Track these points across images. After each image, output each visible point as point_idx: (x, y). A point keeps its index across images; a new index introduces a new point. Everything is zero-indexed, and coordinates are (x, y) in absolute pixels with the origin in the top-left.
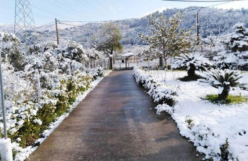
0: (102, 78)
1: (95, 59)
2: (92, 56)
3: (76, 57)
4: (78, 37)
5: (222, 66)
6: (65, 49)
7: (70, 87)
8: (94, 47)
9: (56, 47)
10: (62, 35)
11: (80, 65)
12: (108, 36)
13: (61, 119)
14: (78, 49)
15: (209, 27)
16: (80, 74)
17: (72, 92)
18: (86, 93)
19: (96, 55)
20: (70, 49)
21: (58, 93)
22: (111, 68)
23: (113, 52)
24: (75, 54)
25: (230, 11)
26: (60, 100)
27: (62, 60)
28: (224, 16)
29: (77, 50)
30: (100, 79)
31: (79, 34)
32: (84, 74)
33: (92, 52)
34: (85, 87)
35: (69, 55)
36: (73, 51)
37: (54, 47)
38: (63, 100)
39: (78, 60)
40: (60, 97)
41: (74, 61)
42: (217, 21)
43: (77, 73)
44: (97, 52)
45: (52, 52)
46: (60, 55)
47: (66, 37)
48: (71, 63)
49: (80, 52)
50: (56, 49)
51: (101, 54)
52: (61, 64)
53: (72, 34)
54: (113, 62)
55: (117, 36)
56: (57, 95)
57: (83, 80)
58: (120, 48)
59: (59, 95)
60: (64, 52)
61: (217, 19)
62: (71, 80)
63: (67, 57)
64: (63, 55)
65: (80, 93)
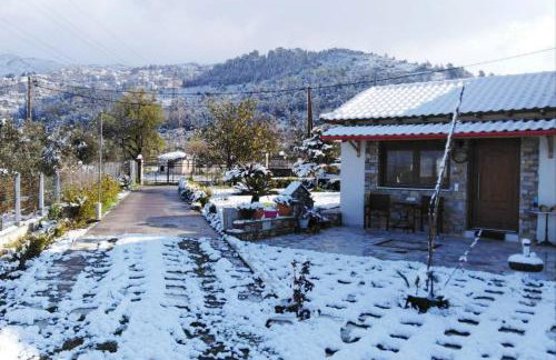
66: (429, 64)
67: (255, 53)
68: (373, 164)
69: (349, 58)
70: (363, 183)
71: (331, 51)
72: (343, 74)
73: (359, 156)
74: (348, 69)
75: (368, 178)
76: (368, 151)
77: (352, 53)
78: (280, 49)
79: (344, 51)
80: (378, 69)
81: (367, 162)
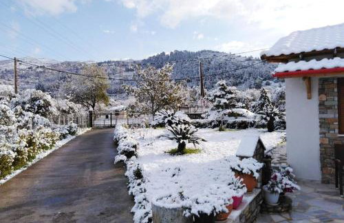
0: (74, 137)
1: (69, 113)
2: (64, 109)
3: (41, 111)
4: (48, 80)
5: (213, 123)
6: (26, 99)
7: (30, 143)
8: (67, 98)
9: (14, 97)
10: (22, 77)
11: (46, 120)
12: (89, 84)
13: (18, 172)
14: (44, 100)
15: (226, 77)
16: (44, 131)
17: (32, 147)
18: (49, 152)
19: (71, 108)
20: (34, 100)
21: (16, 148)
22: (91, 125)
23: (96, 104)
24: (40, 107)
25: (249, 59)
26: (19, 155)
27: (21, 114)
28: (243, 64)
29: (42, 102)
30: (70, 138)
31: (51, 77)
32: (48, 130)
33: (65, 104)
34: (48, 145)
35: (32, 108)
36: (37, 103)
37: (11, 97)
38: (22, 155)
39: (44, 115)
40: (19, 152)
41: (37, 115)
42: (235, 70)
43: (40, 129)
44: (72, 104)
45: (7, 103)
46: (19, 107)
47: (28, 79)
48: (33, 118)
49: (47, 104)
50: (13, 99)
51: (77, 107)
52: (20, 119)
53: (38, 76)
54: (93, 118)
55: (101, 85)
56: (15, 150)
57: (47, 137)
58: (105, 99)
59: (17, 149)
60: (24, 103)
61: (235, 67)
62: (32, 135)
63: (28, 111)
64: (23, 108)
65: (42, 150)
66: (252, 57)
67: (163, 53)
68: (330, 108)
69: (212, 55)
70: (317, 130)
71: (202, 52)
72: (210, 63)
73: (309, 98)
74: (211, 60)
75: (324, 123)
76: (321, 91)
77: (213, 52)
78: (176, 51)
79: (209, 51)
80: (226, 60)
81: (321, 104)
